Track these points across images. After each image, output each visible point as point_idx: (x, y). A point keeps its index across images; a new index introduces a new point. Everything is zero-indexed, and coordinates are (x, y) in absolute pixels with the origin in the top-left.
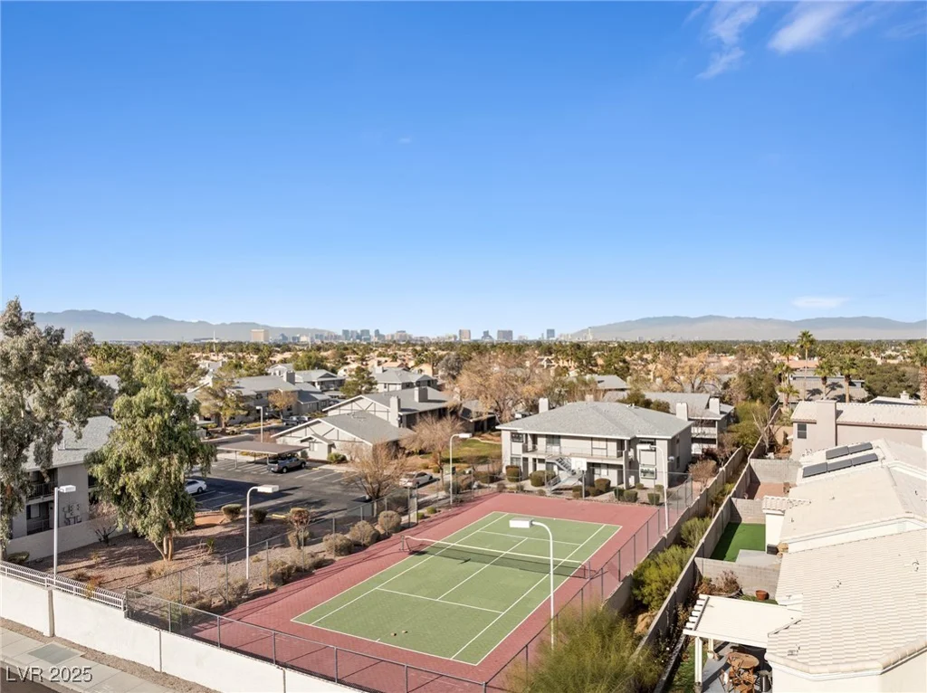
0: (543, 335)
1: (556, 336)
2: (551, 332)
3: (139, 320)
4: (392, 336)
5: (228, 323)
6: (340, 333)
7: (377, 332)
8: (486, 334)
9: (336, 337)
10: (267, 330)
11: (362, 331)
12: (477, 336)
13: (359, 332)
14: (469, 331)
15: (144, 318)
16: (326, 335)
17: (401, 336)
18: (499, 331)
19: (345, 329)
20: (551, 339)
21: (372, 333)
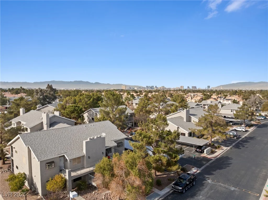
0: (206, 87)
1: (211, 88)
2: (209, 87)
3: (92, 83)
4: (160, 88)
5: (115, 84)
6: (146, 87)
7: (156, 86)
8: (188, 87)
9: (144, 88)
10: (126, 86)
11: (152, 86)
12: (185, 88)
13: (151, 86)
14: (183, 86)
15: (94, 83)
16: (141, 87)
17: (163, 88)
18: (192, 86)
19: (147, 86)
20: (209, 89)
21: (155, 87)
